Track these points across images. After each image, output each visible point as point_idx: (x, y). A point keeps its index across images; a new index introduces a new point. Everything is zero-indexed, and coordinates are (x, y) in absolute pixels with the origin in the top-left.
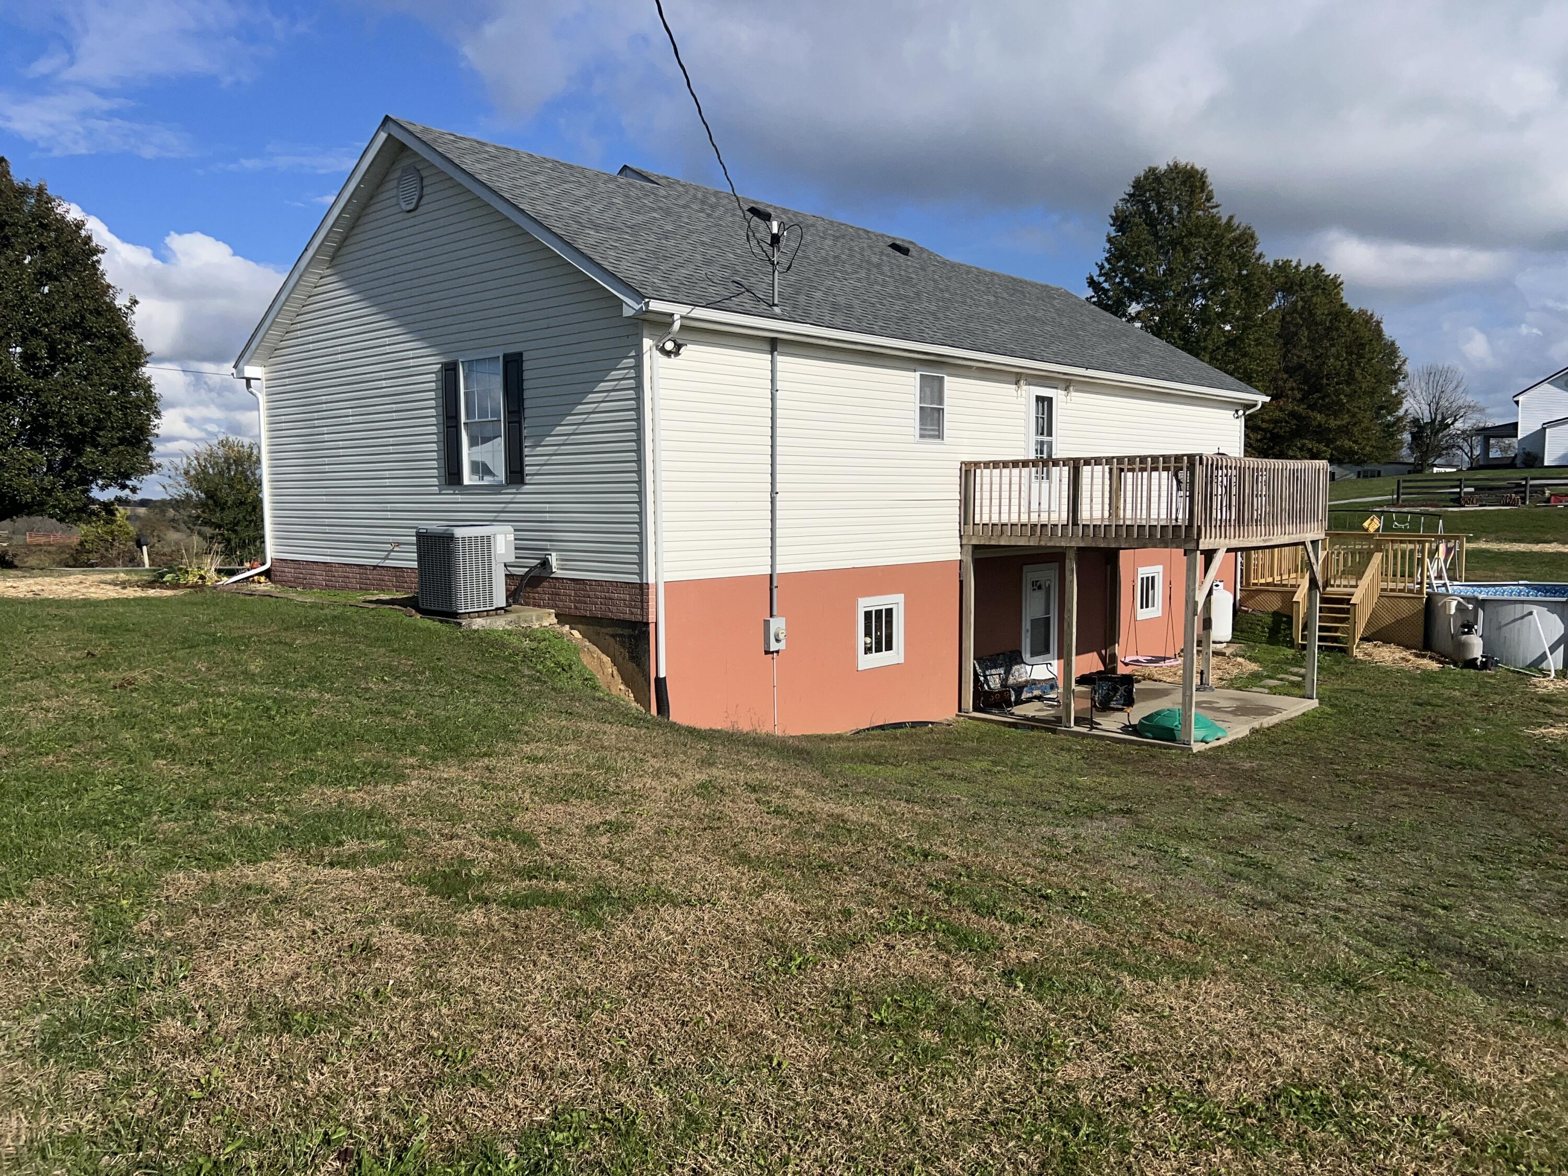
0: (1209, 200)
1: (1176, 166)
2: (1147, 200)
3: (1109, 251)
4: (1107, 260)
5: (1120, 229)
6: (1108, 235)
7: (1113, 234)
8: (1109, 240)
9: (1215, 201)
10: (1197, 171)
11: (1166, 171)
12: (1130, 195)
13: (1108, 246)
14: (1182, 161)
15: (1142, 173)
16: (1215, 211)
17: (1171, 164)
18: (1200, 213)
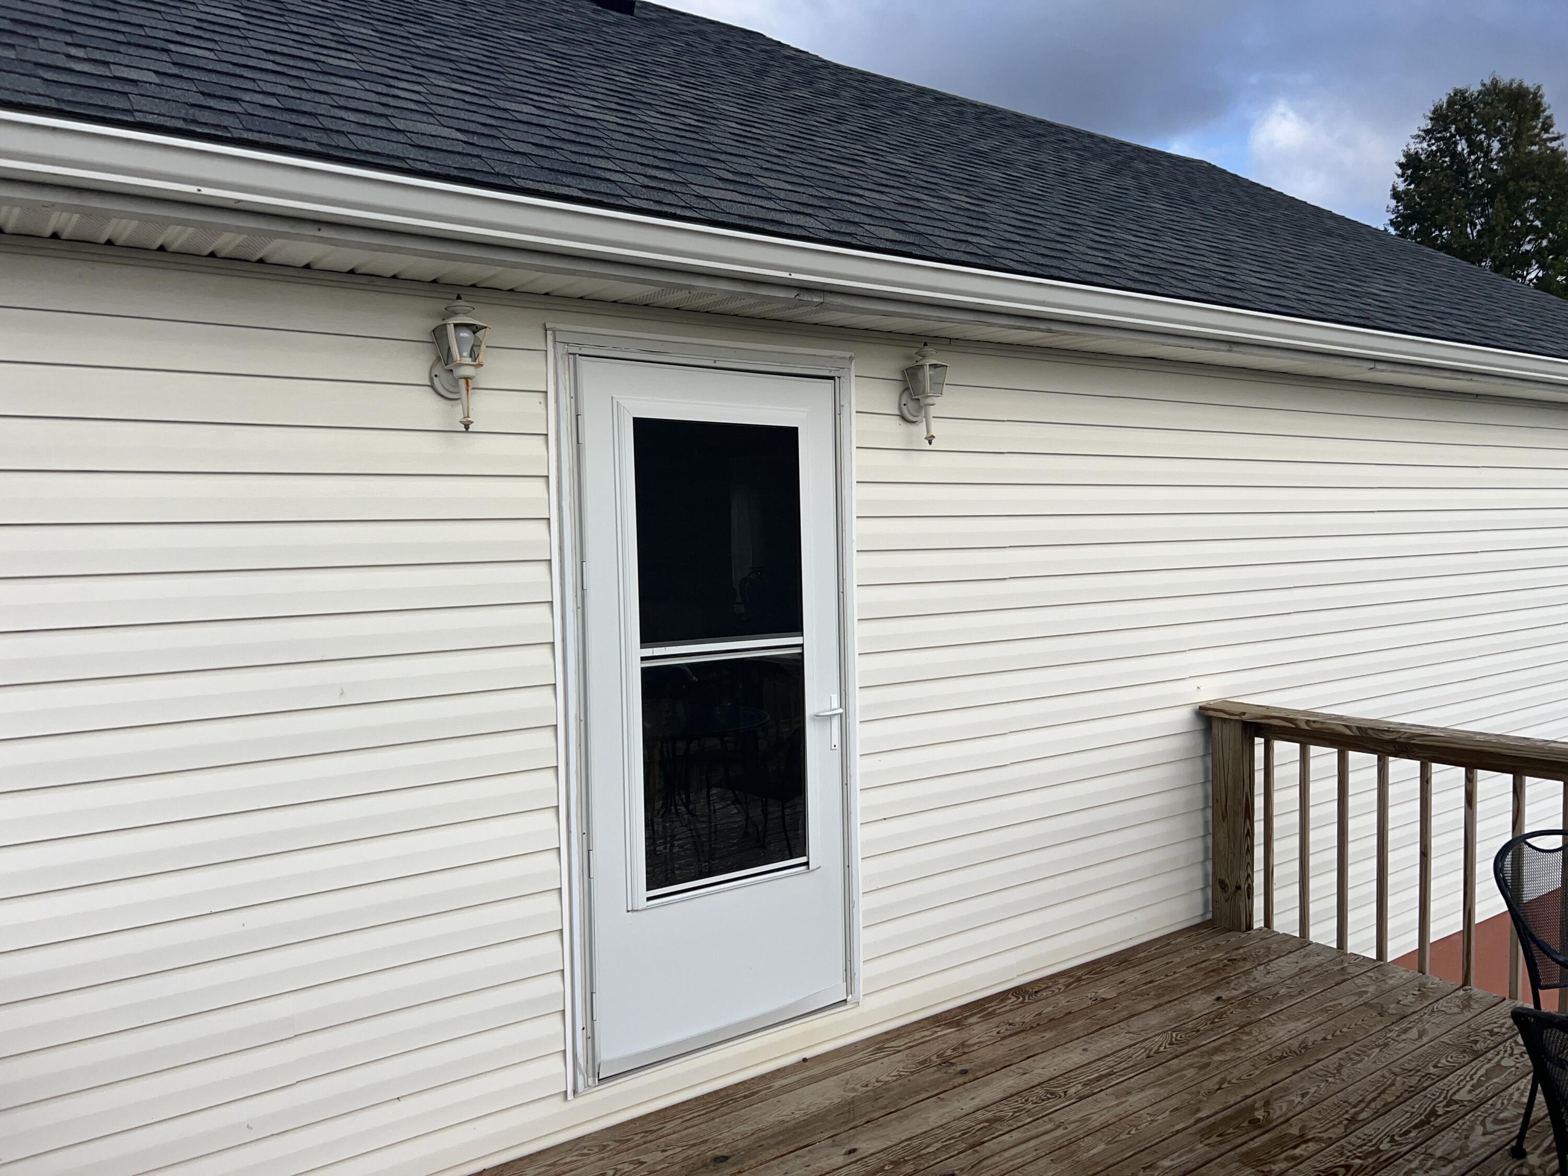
0: (1546, 127)
1: (1495, 83)
2: (1453, 136)
3: (1396, 211)
4: (1392, 223)
5: (1410, 180)
6: (1394, 189)
7: (1401, 187)
8: (1396, 195)
9: (1555, 131)
10: (1527, 91)
11: (1480, 93)
12: (1427, 132)
13: (1393, 203)
14: (1504, 80)
15: (1445, 99)
16: (1554, 144)
17: (1488, 82)
18: (1535, 148)
